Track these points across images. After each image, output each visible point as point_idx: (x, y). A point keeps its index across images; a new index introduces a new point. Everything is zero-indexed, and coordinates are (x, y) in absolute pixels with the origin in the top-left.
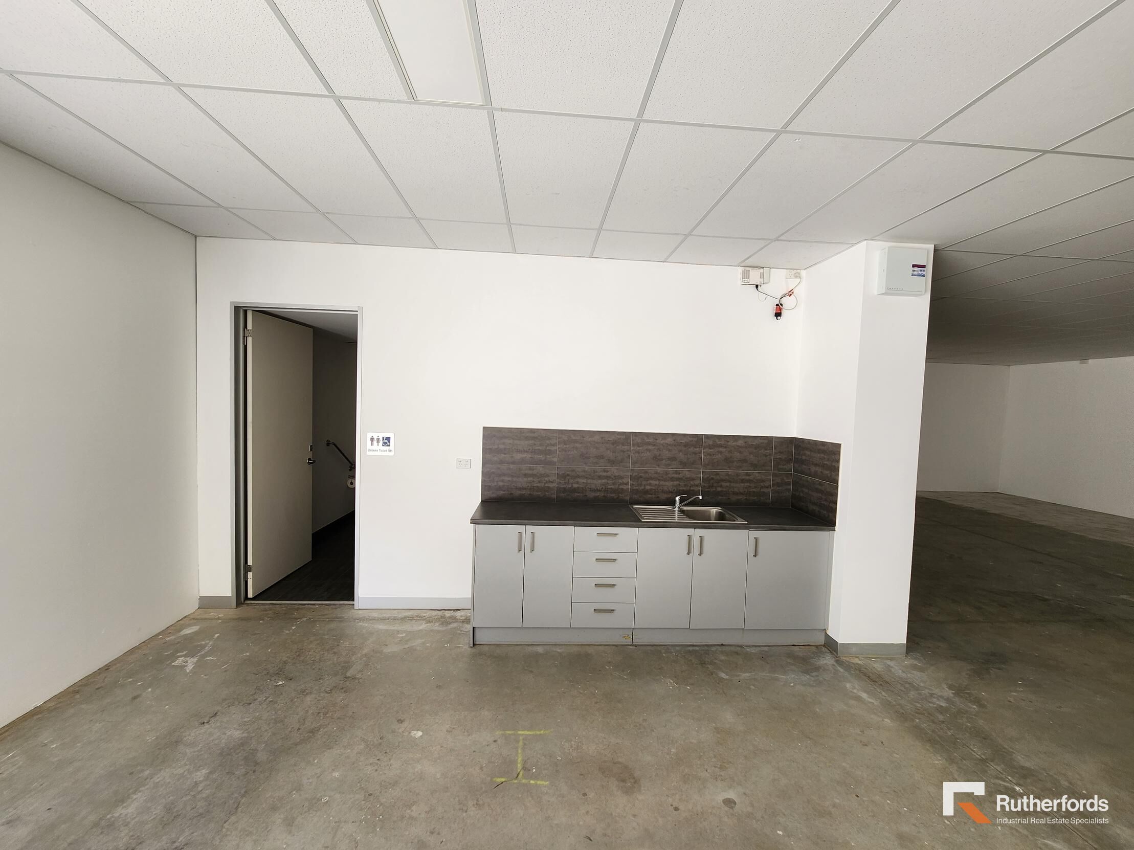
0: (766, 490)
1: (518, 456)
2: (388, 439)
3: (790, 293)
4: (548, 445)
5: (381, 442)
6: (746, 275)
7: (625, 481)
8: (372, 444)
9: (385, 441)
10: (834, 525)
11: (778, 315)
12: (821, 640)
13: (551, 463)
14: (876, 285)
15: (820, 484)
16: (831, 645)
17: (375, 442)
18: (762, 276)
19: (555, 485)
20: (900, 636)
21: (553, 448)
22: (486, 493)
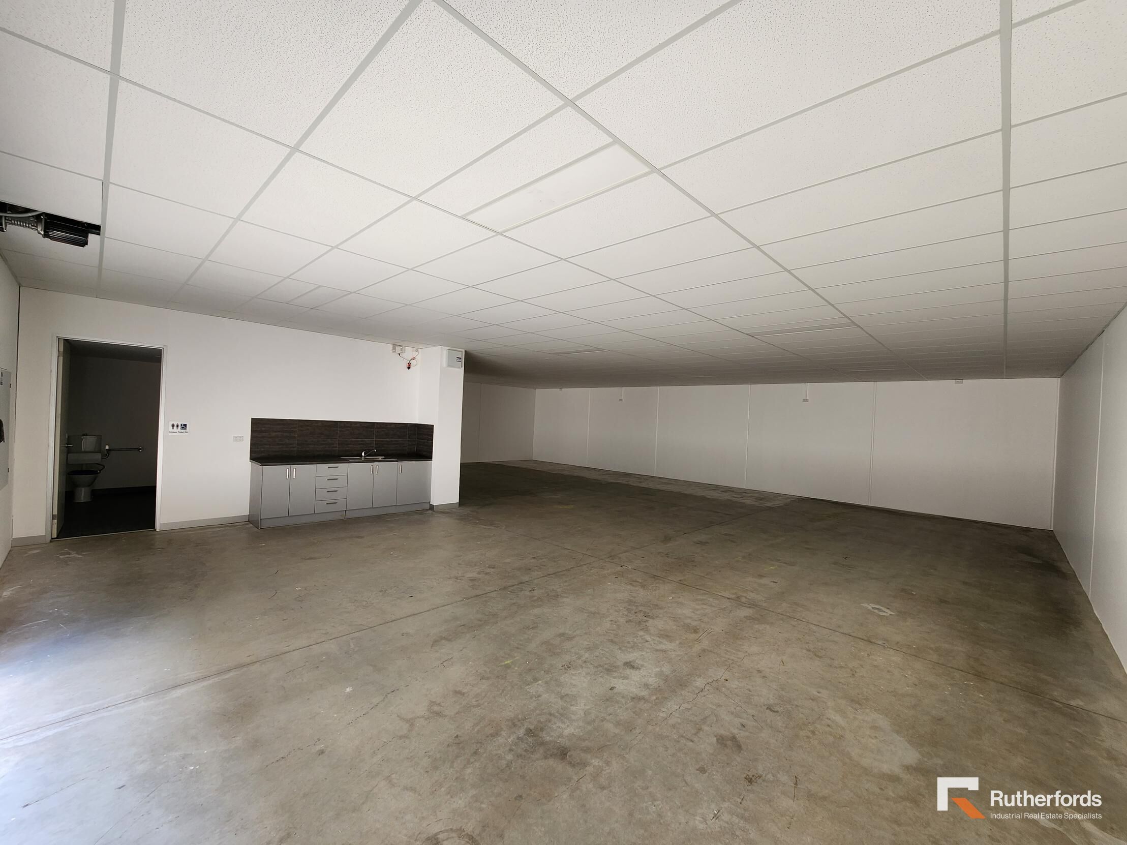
0: (405, 448)
1: (274, 434)
2: (185, 425)
3: (414, 359)
4: (292, 428)
5: (180, 427)
6: (394, 349)
7: (335, 445)
8: (173, 429)
9: (183, 426)
10: (432, 458)
11: (409, 368)
12: (428, 507)
13: (294, 437)
14: (445, 364)
15: (427, 443)
16: (432, 507)
17: (175, 427)
18: (401, 350)
19: (296, 449)
20: (456, 499)
21: (294, 430)
22: (253, 455)
